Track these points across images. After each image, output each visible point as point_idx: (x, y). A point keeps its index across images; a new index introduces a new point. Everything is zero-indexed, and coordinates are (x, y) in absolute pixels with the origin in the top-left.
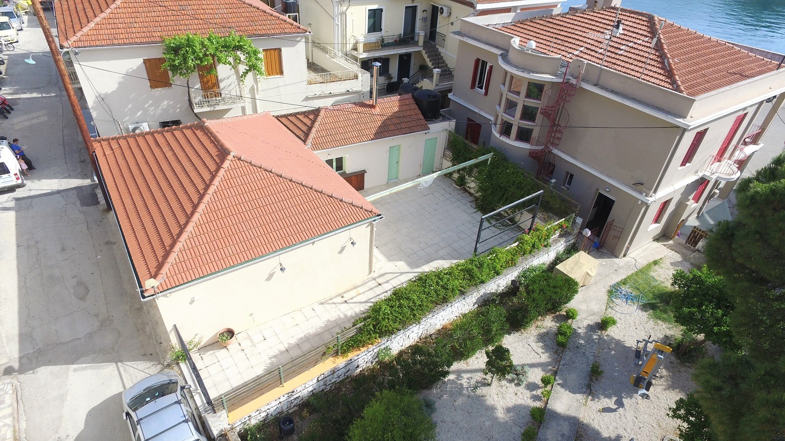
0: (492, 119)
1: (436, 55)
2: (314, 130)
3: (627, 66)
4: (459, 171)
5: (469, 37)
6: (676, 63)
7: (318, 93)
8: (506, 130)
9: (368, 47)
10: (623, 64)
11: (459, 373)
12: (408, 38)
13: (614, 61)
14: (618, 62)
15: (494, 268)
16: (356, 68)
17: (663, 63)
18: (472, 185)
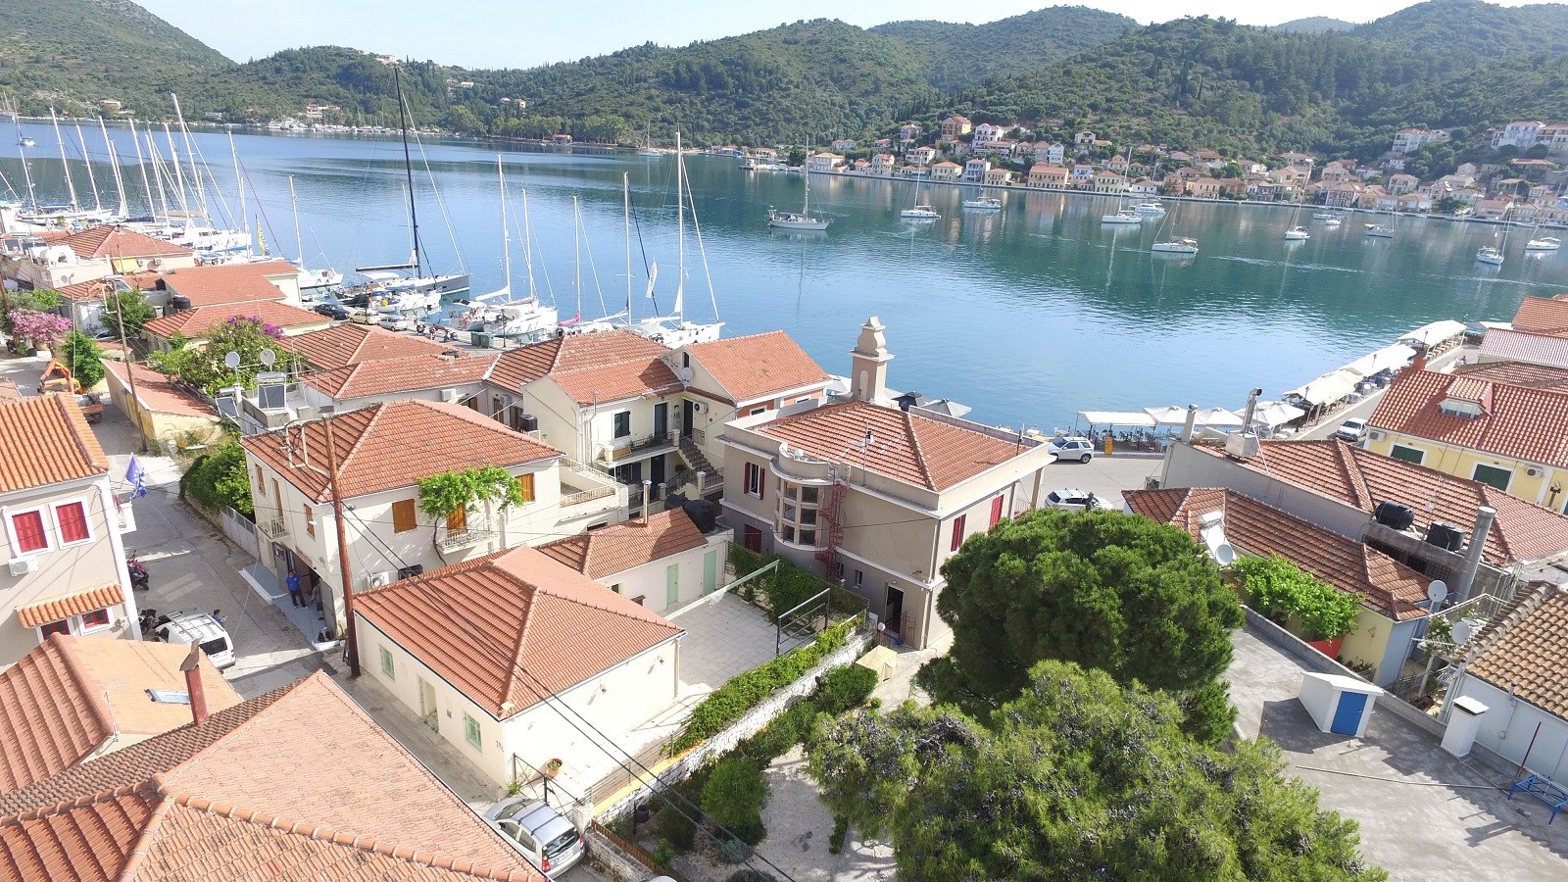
0: (773, 523)
1: (695, 454)
2: (588, 558)
3: (888, 465)
4: (745, 584)
5: (735, 442)
6: (929, 460)
7: (572, 516)
8: (789, 534)
9: (617, 454)
10: (884, 463)
11: (780, 766)
12: (660, 437)
13: (876, 461)
14: (880, 462)
15: (797, 667)
16: (611, 483)
17: (916, 460)
18: (762, 597)
